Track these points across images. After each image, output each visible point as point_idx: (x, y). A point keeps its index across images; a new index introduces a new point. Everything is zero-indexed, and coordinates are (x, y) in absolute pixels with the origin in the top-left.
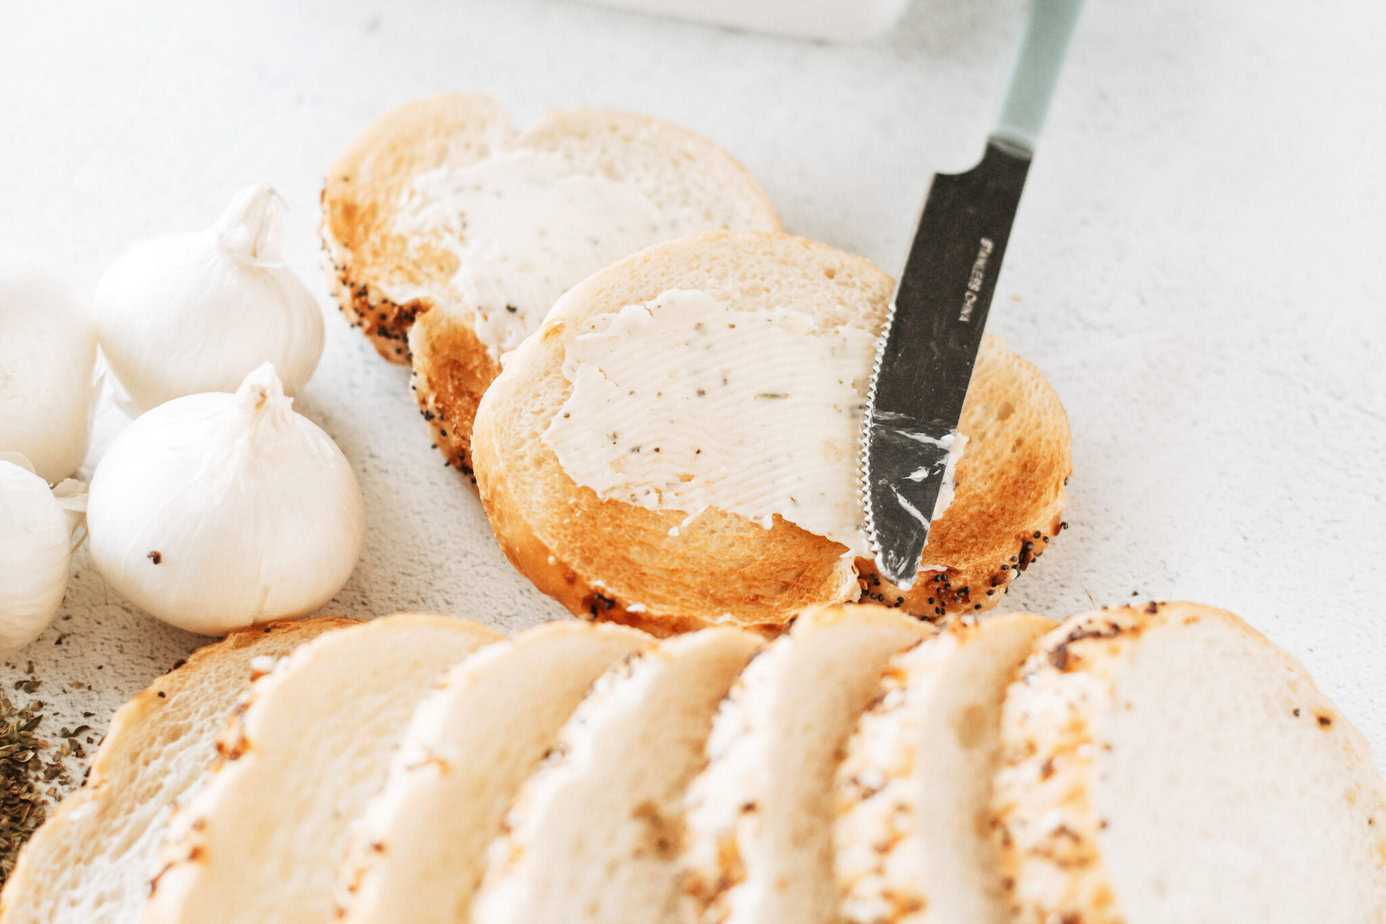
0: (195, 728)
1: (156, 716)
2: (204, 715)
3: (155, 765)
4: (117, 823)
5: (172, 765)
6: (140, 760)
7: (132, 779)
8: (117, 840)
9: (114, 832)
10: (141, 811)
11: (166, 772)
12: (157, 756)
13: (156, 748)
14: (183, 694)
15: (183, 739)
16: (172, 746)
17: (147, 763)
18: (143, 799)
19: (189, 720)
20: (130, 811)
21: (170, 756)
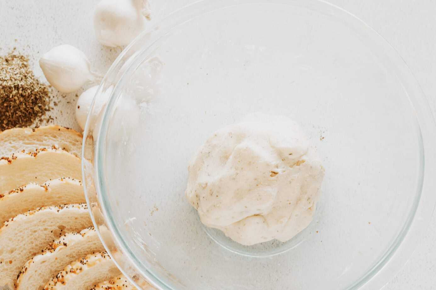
0: (58, 139)
1: (55, 131)
2: (61, 139)
3: (46, 138)
4: (30, 139)
5: (47, 140)
6: (45, 134)
7: (40, 136)
8: (27, 141)
9: (28, 140)
10: (35, 142)
11: (46, 140)
12: (48, 137)
13: (49, 135)
14: (62, 133)
15: (54, 139)
16: (52, 138)
17: (45, 136)
18: (38, 140)
19: (58, 137)
20: (34, 140)
21: (50, 139)
